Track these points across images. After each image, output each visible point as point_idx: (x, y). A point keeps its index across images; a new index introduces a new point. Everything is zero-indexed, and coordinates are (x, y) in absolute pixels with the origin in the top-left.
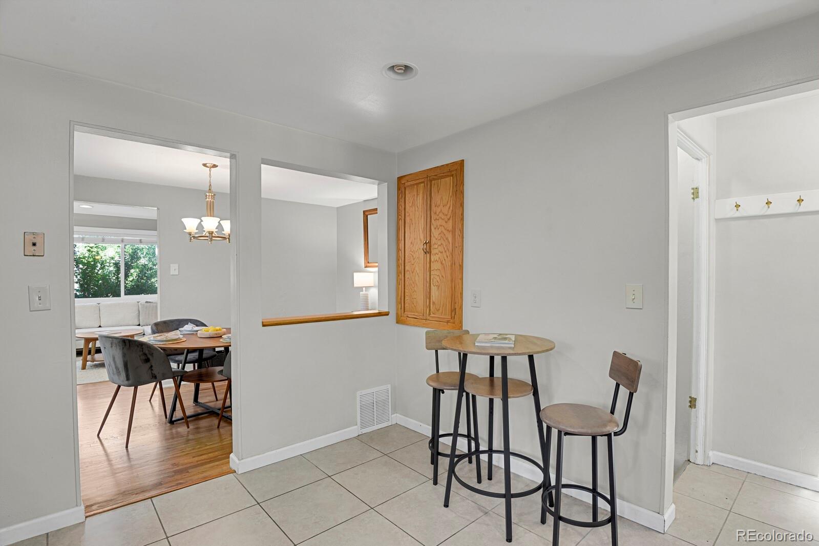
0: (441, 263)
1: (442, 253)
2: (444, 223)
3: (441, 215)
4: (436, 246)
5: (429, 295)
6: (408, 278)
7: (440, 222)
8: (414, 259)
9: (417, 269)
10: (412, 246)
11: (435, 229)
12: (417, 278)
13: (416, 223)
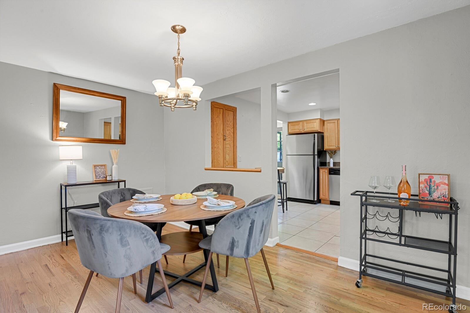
0: (230, 145)
1: (230, 141)
2: (230, 129)
3: (229, 125)
4: (228, 138)
5: (224, 158)
6: (216, 151)
7: (229, 128)
8: (218, 142)
9: (220, 147)
10: (217, 136)
11: (227, 130)
12: (220, 151)
13: (219, 126)
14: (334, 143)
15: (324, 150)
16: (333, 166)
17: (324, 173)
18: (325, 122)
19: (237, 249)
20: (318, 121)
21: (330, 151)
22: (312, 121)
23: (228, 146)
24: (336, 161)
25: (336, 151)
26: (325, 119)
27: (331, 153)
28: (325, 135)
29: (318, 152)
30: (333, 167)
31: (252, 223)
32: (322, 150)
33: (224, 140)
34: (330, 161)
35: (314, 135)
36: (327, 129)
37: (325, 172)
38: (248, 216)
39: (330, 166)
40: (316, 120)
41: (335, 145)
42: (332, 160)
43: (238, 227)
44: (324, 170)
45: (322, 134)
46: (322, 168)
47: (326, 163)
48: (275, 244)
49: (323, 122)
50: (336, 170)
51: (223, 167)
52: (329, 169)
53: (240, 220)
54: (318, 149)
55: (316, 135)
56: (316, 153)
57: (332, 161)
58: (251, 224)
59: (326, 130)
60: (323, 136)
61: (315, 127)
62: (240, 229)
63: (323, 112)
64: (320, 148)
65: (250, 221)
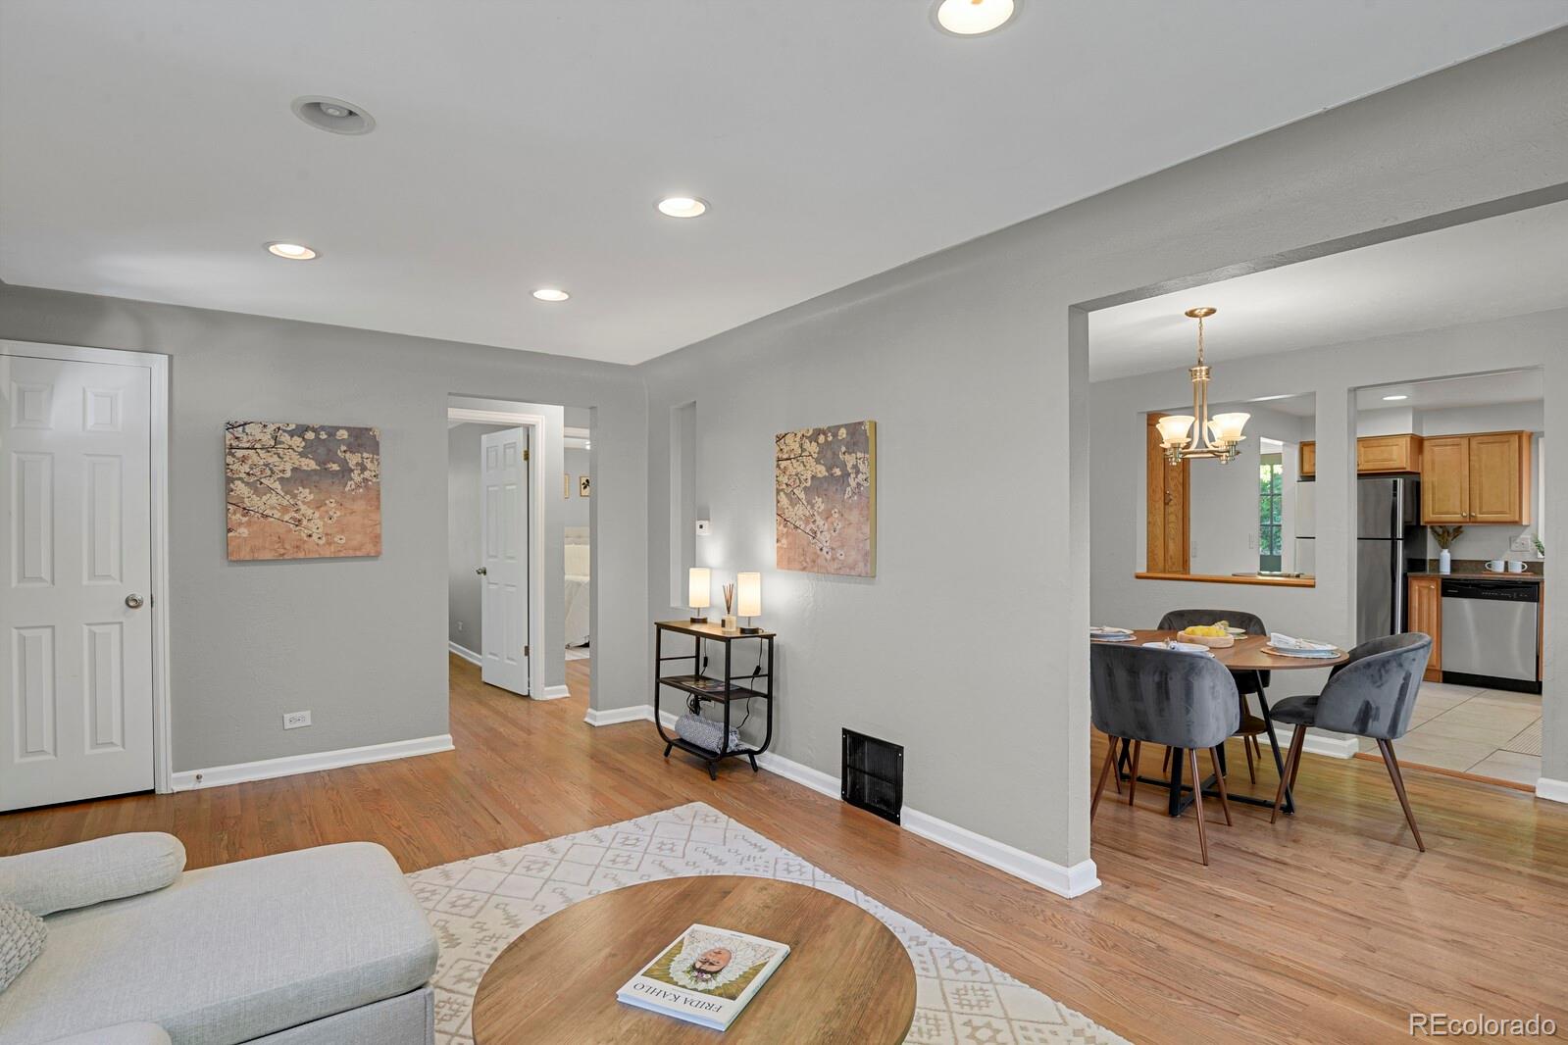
0: (1176, 517)
1: (1176, 506)
2: (1177, 476)
4: (1172, 497)
5: (1166, 549)
6: (1151, 532)
7: (1174, 475)
8: (1155, 510)
9: (1160, 521)
10: (1153, 494)
11: (1171, 480)
12: (1160, 531)
13: (1157, 470)
14: (1458, 503)
15: (1422, 524)
16: (1449, 570)
17: (1425, 592)
18: (1426, 444)
19: (1375, 722)
20: (1405, 443)
21: (1441, 527)
22: (1383, 442)
23: (1172, 518)
24: (1458, 557)
25: (1460, 527)
26: (1425, 435)
27: (1444, 532)
28: (1427, 481)
29: (1407, 529)
30: (1449, 574)
31: (1407, 678)
32: (1414, 524)
33: (1166, 504)
34: (1439, 555)
35: (1395, 482)
36: (1433, 463)
37: (1429, 589)
38: (1401, 665)
39: (1441, 570)
40: (1400, 440)
41: (1458, 511)
42: (1449, 555)
43: (1379, 684)
44: (1424, 584)
45: (1416, 479)
46: (1416, 578)
47: (1424, 561)
48: (1352, 754)
49: (1418, 443)
50: (1467, 585)
51: (1164, 572)
52: (1443, 579)
53: (1383, 672)
54: (1405, 522)
55: (1400, 481)
56: (1400, 534)
57: (1446, 556)
58: (1405, 679)
59: (1427, 467)
60: (1418, 484)
61: (1395, 457)
62: (1382, 688)
63: (1420, 414)
64: (1409, 519)
65: (1403, 675)
